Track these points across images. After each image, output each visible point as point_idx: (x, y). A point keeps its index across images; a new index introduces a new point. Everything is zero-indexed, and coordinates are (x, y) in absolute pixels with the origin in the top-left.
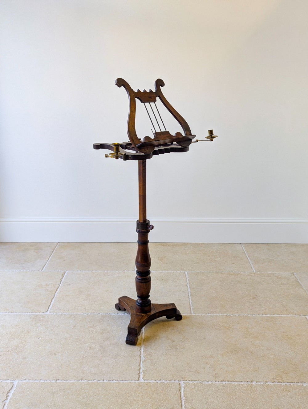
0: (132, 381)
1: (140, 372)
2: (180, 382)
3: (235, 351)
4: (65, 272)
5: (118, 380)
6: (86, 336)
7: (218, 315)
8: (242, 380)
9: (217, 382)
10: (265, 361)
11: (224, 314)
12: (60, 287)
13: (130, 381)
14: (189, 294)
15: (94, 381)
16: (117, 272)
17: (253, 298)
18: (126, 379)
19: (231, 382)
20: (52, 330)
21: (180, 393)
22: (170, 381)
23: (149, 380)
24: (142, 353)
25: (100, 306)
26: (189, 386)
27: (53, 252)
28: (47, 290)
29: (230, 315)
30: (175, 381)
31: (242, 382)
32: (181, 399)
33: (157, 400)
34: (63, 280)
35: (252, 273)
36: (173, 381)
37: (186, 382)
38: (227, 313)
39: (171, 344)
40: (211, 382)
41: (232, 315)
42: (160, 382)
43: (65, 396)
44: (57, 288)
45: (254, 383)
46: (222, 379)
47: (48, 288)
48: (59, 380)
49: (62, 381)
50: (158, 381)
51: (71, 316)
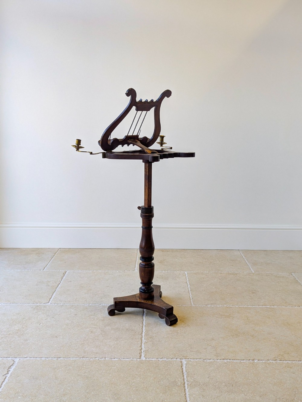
0: (134, 359)
1: (141, 352)
2: (182, 360)
3: (236, 335)
4: (66, 272)
5: (119, 358)
6: (87, 323)
7: (218, 306)
8: (244, 359)
9: (219, 360)
10: (266, 343)
11: (224, 305)
12: (61, 283)
13: (132, 359)
14: (189, 289)
15: (96, 359)
16: (118, 271)
17: (252, 293)
18: (128, 358)
19: (233, 360)
20: (53, 317)
21: (182, 369)
22: (172, 359)
23: (150, 358)
24: (143, 336)
25: (101, 298)
26: (191, 363)
27: (54, 256)
28: (49, 285)
29: (230, 306)
30: (176, 359)
31: (244, 360)
32: (183, 373)
33: (159, 374)
34: (64, 277)
35: (250, 273)
36: (175, 359)
37: (188, 360)
38: (227, 304)
39: (172, 329)
40: (213, 360)
41: (232, 306)
42: (161, 360)
43: (67, 371)
44: (58, 284)
45: (256, 361)
46: (223, 358)
47: (49, 284)
48: (60, 358)
49: (64, 359)
50: (159, 359)
51: (73, 306)
